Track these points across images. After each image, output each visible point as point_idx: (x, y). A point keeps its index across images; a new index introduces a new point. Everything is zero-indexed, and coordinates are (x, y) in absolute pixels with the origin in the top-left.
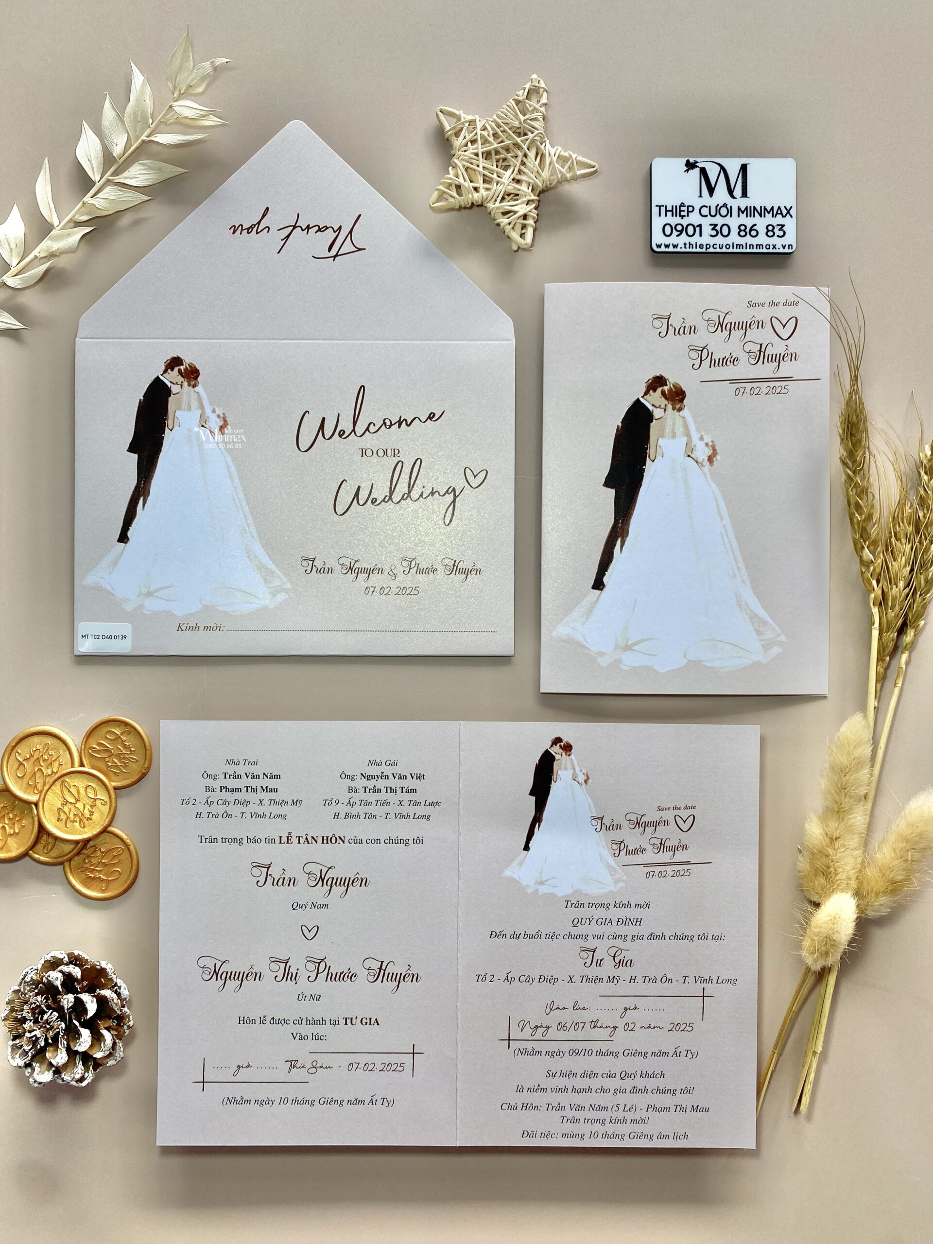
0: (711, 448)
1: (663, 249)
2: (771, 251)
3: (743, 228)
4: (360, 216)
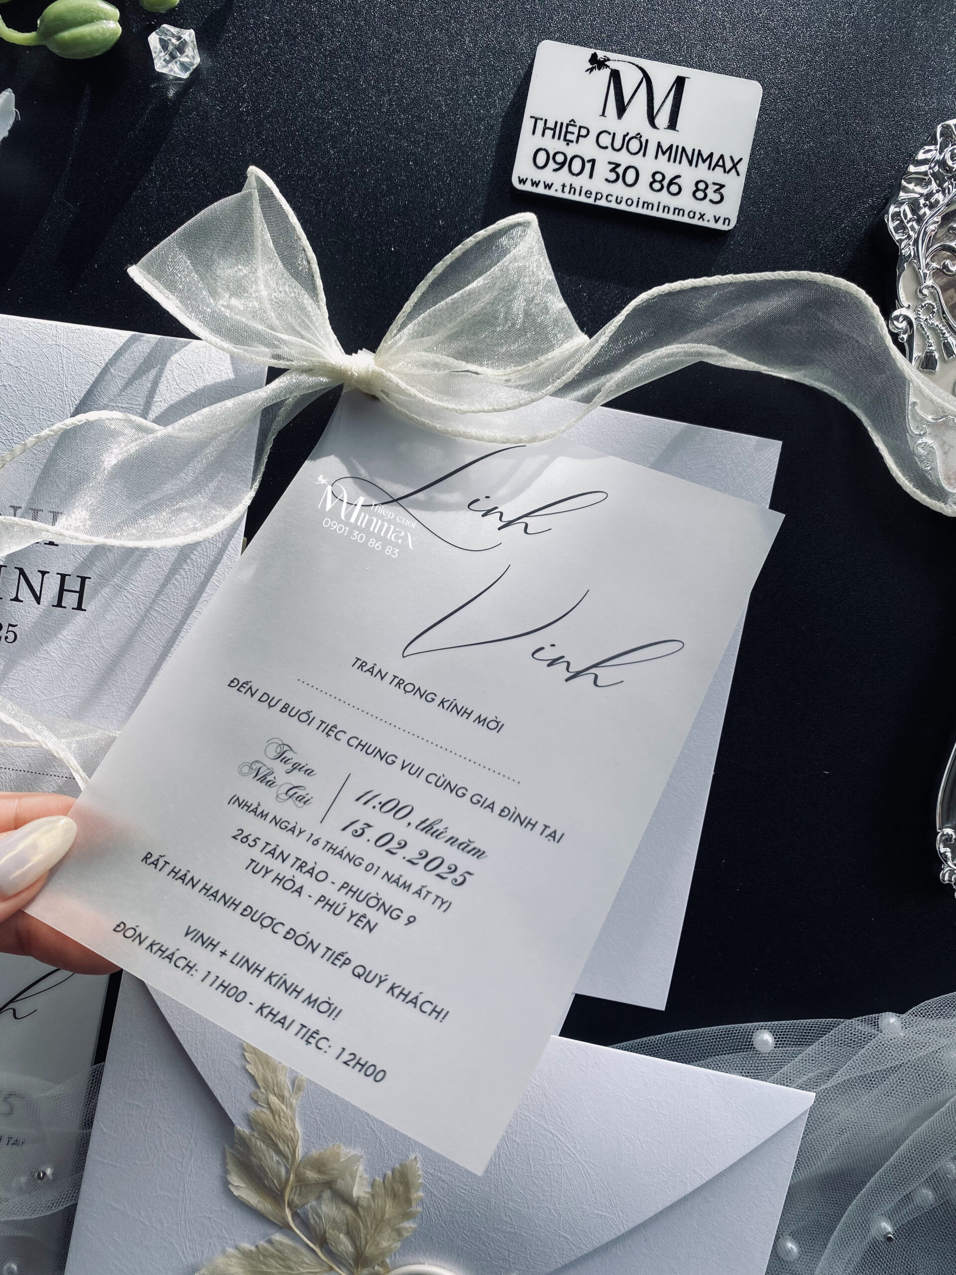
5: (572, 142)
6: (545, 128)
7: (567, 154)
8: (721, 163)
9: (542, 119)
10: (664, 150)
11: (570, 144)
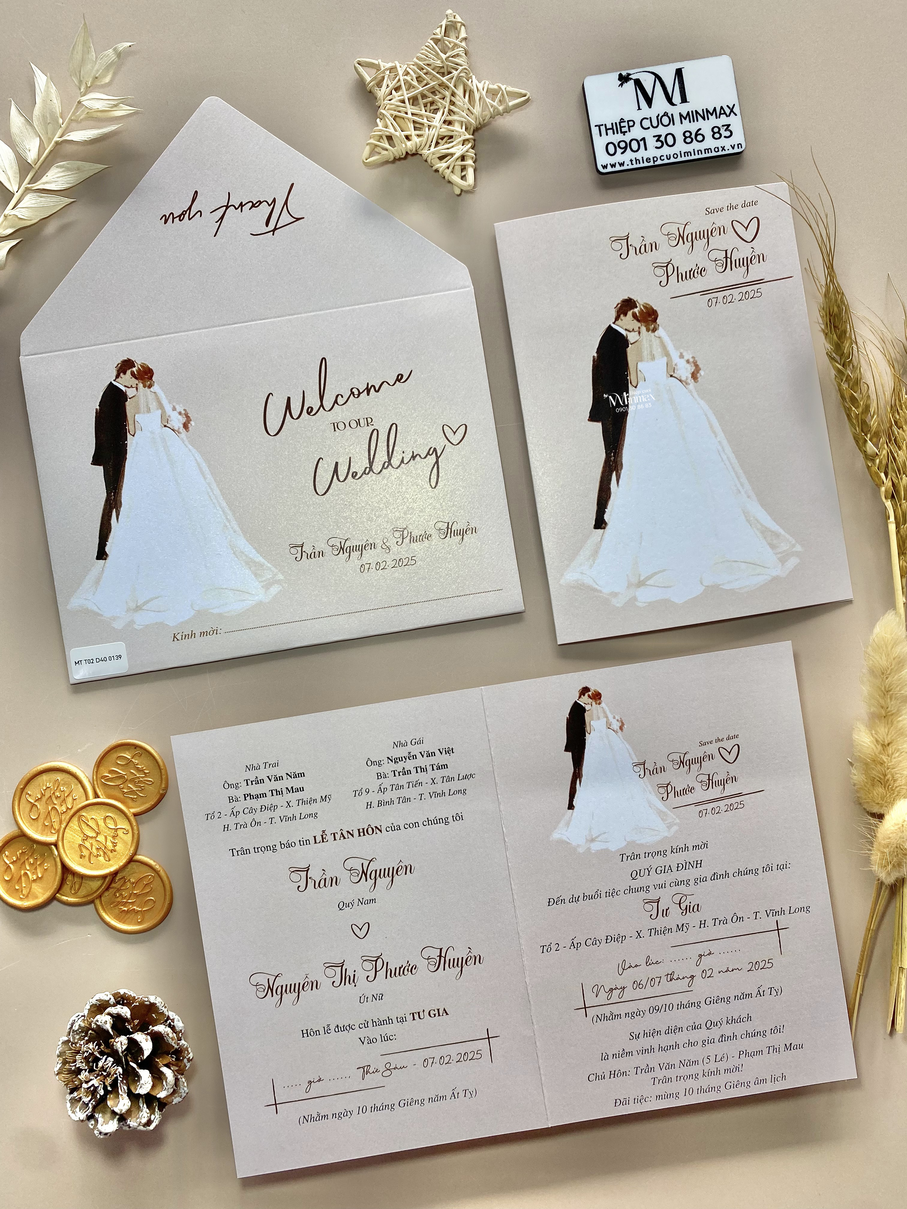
0: (693, 365)
1: (609, 169)
2: (720, 153)
3: (687, 134)
4: (293, 185)
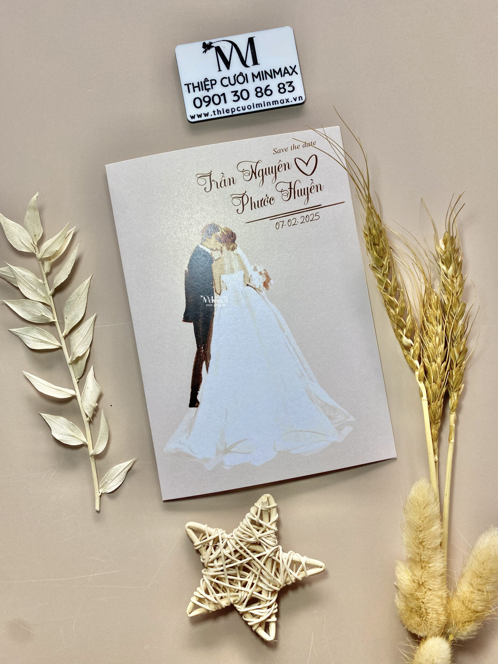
1: (197, 119)
3: (259, 90)
5: (210, 89)
6: (194, 87)
7: (209, 96)
8: (286, 71)
9: (190, 84)
10: (256, 76)
11: (209, 90)
